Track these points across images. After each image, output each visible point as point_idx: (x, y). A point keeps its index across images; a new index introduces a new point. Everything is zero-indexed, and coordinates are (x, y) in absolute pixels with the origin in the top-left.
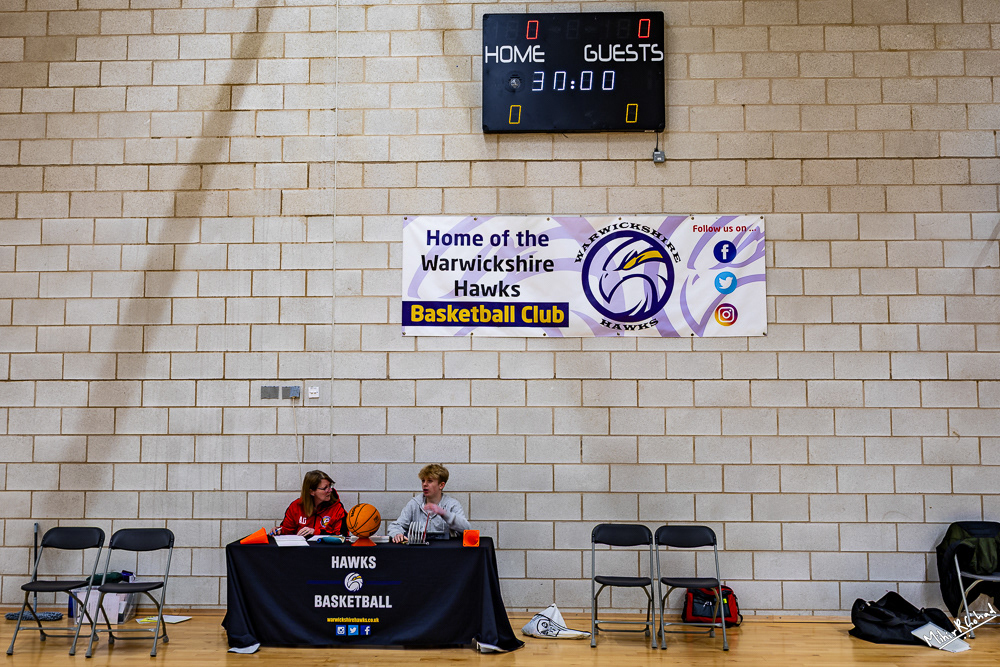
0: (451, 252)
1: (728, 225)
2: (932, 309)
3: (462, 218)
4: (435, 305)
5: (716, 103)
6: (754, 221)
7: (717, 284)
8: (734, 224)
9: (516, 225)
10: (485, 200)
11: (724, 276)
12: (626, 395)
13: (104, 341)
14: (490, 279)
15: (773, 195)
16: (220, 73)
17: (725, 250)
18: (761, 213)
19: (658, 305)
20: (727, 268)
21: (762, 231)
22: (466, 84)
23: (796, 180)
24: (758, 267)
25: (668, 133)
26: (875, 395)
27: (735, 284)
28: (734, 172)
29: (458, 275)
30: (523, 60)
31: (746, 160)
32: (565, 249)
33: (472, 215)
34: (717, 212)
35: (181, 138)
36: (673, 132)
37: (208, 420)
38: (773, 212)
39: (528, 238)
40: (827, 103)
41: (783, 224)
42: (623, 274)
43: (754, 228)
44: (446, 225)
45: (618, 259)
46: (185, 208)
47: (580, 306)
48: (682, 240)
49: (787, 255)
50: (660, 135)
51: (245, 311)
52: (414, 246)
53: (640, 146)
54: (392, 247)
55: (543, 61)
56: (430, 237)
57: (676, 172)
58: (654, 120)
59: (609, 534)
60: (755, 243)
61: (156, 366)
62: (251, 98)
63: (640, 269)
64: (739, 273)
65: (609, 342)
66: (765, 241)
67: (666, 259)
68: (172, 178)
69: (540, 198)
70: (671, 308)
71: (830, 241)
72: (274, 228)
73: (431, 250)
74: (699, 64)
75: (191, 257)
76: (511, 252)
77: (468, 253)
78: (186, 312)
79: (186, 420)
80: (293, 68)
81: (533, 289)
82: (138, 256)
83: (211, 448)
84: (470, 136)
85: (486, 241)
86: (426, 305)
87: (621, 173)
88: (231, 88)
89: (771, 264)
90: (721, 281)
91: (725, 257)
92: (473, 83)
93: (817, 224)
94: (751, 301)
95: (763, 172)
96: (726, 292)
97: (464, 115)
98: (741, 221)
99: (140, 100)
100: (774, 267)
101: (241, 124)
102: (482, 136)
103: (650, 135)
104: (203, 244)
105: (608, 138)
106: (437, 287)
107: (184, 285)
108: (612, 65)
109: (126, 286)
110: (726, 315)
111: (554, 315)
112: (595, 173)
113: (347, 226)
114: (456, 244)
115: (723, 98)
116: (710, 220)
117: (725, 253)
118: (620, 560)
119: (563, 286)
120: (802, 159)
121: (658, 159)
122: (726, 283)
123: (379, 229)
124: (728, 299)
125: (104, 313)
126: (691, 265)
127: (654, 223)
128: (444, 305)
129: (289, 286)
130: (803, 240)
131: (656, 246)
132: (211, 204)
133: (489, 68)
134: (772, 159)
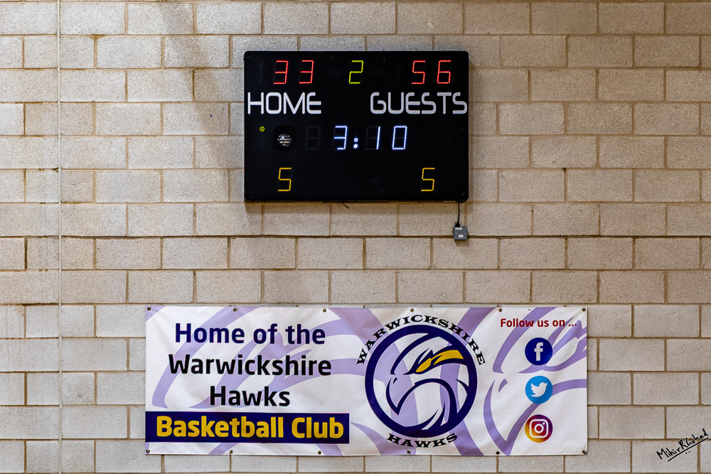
0: (206, 351)
1: (544, 319)
3: (218, 309)
4: (187, 416)
5: (531, 166)
6: (575, 314)
7: (529, 391)
8: (550, 317)
9: (285, 317)
10: (247, 285)
11: (536, 381)
14: (254, 384)
15: (599, 281)
17: (538, 350)
18: (584, 304)
19: (457, 416)
20: (541, 372)
21: (584, 326)
22: (222, 139)
23: (627, 263)
24: (578, 370)
25: (472, 203)
27: (551, 390)
28: (551, 253)
29: (214, 379)
30: (294, 111)
31: (566, 237)
32: (345, 347)
33: (231, 304)
34: (530, 303)
36: (479, 203)
38: (598, 303)
39: (299, 334)
40: (666, 168)
41: (610, 316)
42: (415, 378)
43: (574, 322)
44: (199, 317)
45: (409, 361)
47: (363, 417)
48: (487, 336)
49: (615, 357)
50: (462, 205)
52: (159, 343)
53: (438, 219)
54: (132, 345)
55: (319, 112)
56: (179, 332)
57: (482, 251)
60: (576, 341)
63: (436, 373)
64: (556, 378)
65: (397, 462)
66: (588, 338)
67: (467, 360)
69: (313, 284)
70: (474, 421)
71: (665, 338)
73: (180, 348)
74: (510, 115)
76: (280, 350)
77: (226, 351)
80: (3, 115)
81: (306, 397)
84: (228, 205)
85: (248, 338)
86: (175, 416)
87: (414, 253)
89: (594, 367)
90: (534, 388)
91: (538, 358)
92: (230, 138)
93: (652, 317)
94: (569, 412)
95: (587, 252)
96: (538, 401)
97: (220, 178)
98: (559, 313)
100: (598, 371)
102: (243, 205)
103: (452, 206)
105: (398, 209)
106: (189, 394)
108: (404, 118)
110: (539, 428)
111: (331, 428)
112: (382, 252)
113: (76, 318)
114: (212, 341)
115: (539, 161)
116: (522, 313)
117: (539, 353)
119: (342, 393)
120: (635, 237)
121: (461, 237)
122: (539, 391)
123: (116, 322)
124: (542, 410)
126: (497, 368)
127: (455, 315)
128: (196, 416)
130: (633, 337)
131: (456, 345)
133: (253, 119)
134: (599, 236)
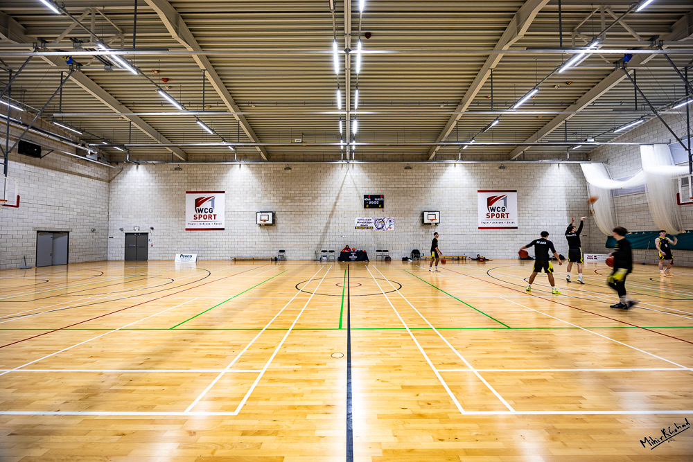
0: (360, 221)
1: (391, 218)
2: (412, 227)
3: (362, 218)
4: (359, 227)
5: (389, 205)
6: (393, 218)
7: (389, 225)
9: (367, 218)
10: (364, 215)
12: (379, 237)
13: (322, 231)
14: (365, 224)
15: (395, 215)
16: (334, 201)
20: (390, 223)
23: (398, 213)
26: (406, 237)
28: (391, 212)
29: (361, 224)
30: (368, 200)
31: (393, 211)
32: (373, 221)
35: (330, 208)
36: (385, 208)
37: (334, 239)
39: (369, 220)
40: (401, 205)
41: (396, 218)
42: (379, 224)
44: (360, 218)
45: (378, 222)
46: (331, 216)
47: (374, 227)
48: (385, 220)
49: (397, 222)
51: (338, 228)
52: (356, 221)
53: (381, 209)
54: (354, 221)
55: (370, 200)
57: (385, 212)
58: (382, 207)
59: (377, 251)
61: (328, 234)
62: (338, 204)
63: (381, 223)
64: (392, 223)
65: (378, 231)
66: (394, 220)
68: (329, 213)
69: (370, 215)
70: (384, 227)
71: (401, 220)
72: (341, 218)
73: (358, 221)
74: (387, 200)
75: (332, 221)
76: (367, 221)
77: (362, 221)
78: (331, 228)
79: (331, 239)
80: (343, 200)
81: (369, 225)
82: (326, 222)
83: (334, 243)
85: (364, 220)
87: (379, 213)
88: (336, 203)
89: (395, 223)
93: (400, 218)
94: (393, 226)
97: (362, 206)
99: (326, 204)
101: (337, 207)
102: (364, 208)
104: (333, 220)
105: (378, 209)
106: (359, 225)
107: (331, 225)
108: (378, 200)
109: (325, 225)
110: (390, 228)
111: (371, 228)
112: (376, 212)
113: (349, 218)
116: (389, 218)
117: (390, 221)
118: (379, 254)
119: (373, 225)
120: (398, 211)
121: (383, 211)
123: (352, 219)
124: (391, 226)
125: (322, 228)
126: (386, 223)
127: (383, 218)
129: (343, 225)
130: (399, 220)
131: (383, 221)
132: (334, 216)
134: (395, 211)
